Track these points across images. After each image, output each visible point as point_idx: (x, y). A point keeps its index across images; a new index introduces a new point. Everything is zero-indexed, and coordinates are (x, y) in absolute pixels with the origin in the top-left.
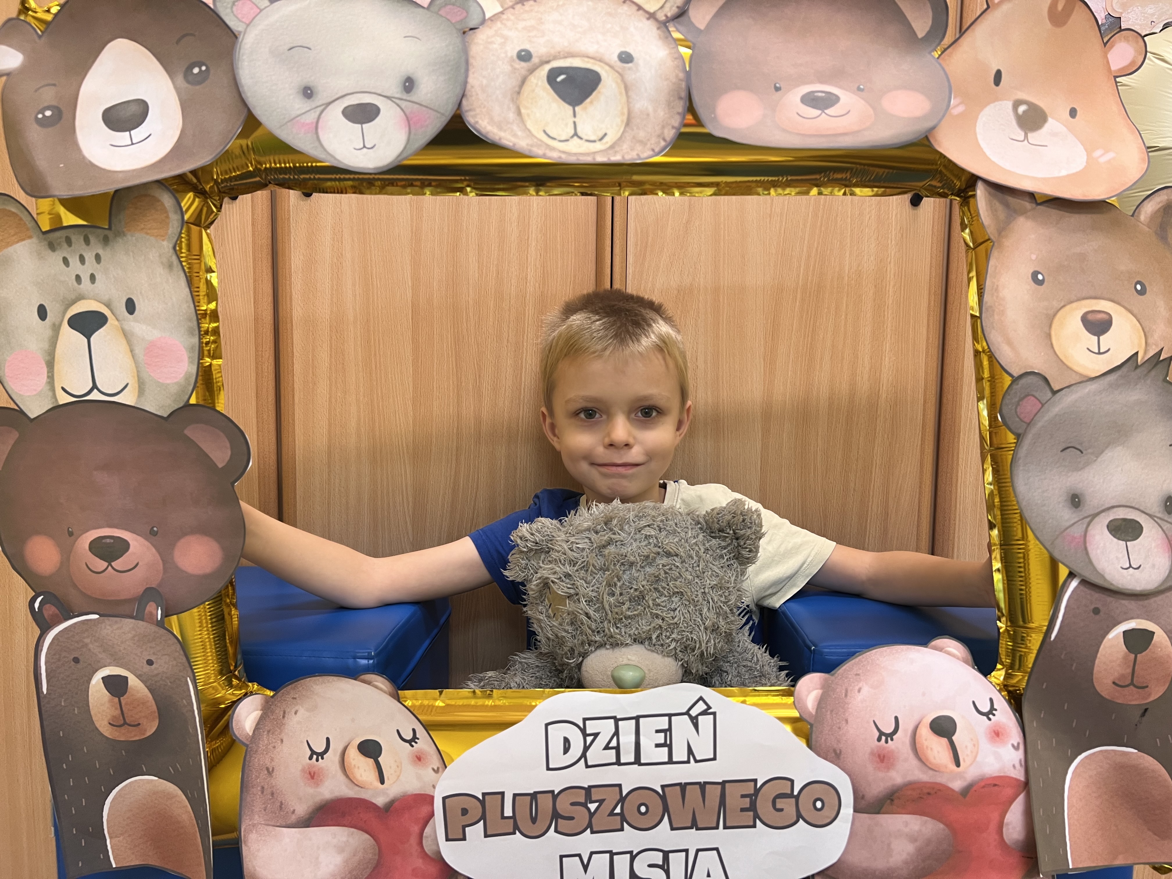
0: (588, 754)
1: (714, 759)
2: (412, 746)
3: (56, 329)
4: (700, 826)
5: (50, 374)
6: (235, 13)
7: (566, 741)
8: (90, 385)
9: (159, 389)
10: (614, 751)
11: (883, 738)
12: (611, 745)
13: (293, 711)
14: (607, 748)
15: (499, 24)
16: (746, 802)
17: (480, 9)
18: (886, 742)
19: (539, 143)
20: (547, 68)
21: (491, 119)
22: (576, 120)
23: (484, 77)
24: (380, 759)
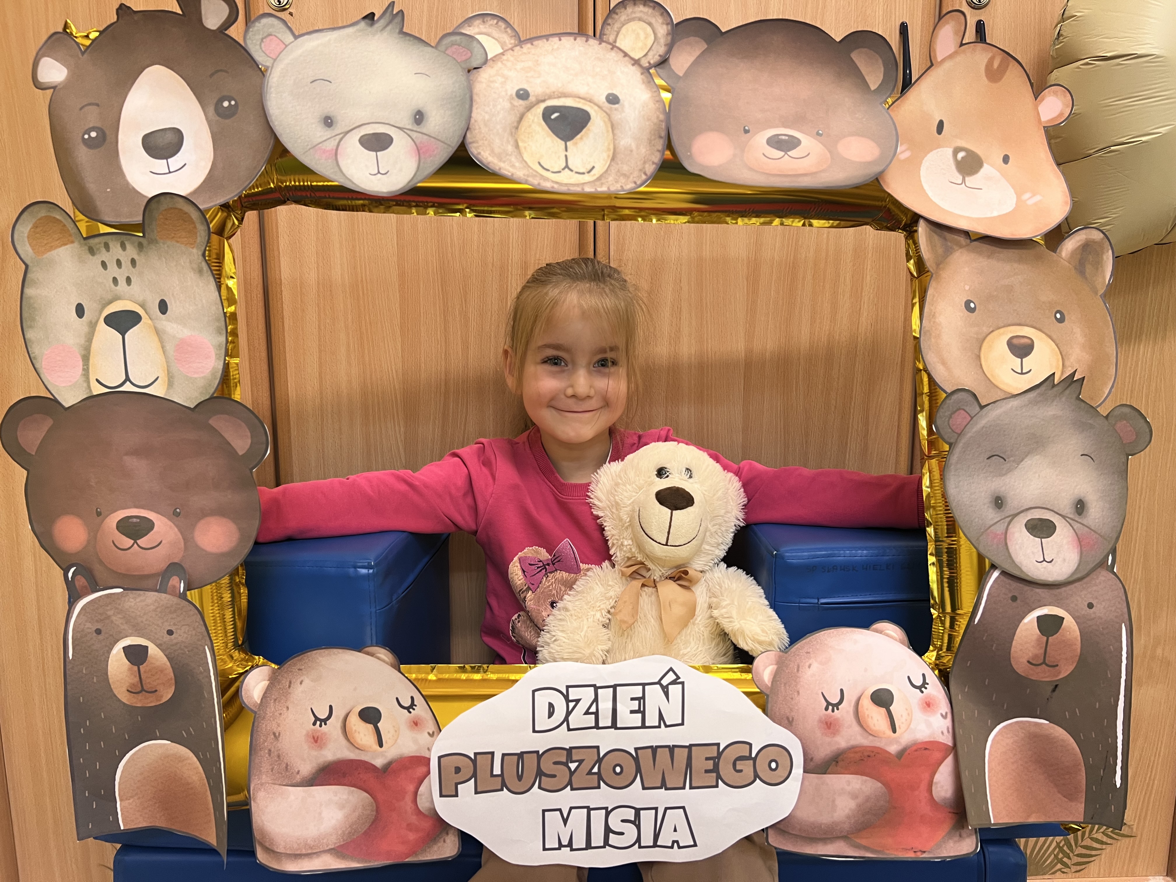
0: (570, 718)
1: (682, 724)
2: (410, 712)
3: (93, 326)
4: (668, 786)
5: (85, 367)
6: (263, 49)
7: (551, 705)
8: (124, 378)
9: (187, 382)
10: (593, 716)
11: (830, 707)
12: (590, 711)
13: (299, 681)
14: (587, 713)
15: (499, 64)
16: (710, 765)
17: (483, 50)
18: (833, 711)
19: (534, 173)
20: (543, 106)
21: (492, 151)
22: (568, 154)
23: (486, 112)
24: (379, 725)
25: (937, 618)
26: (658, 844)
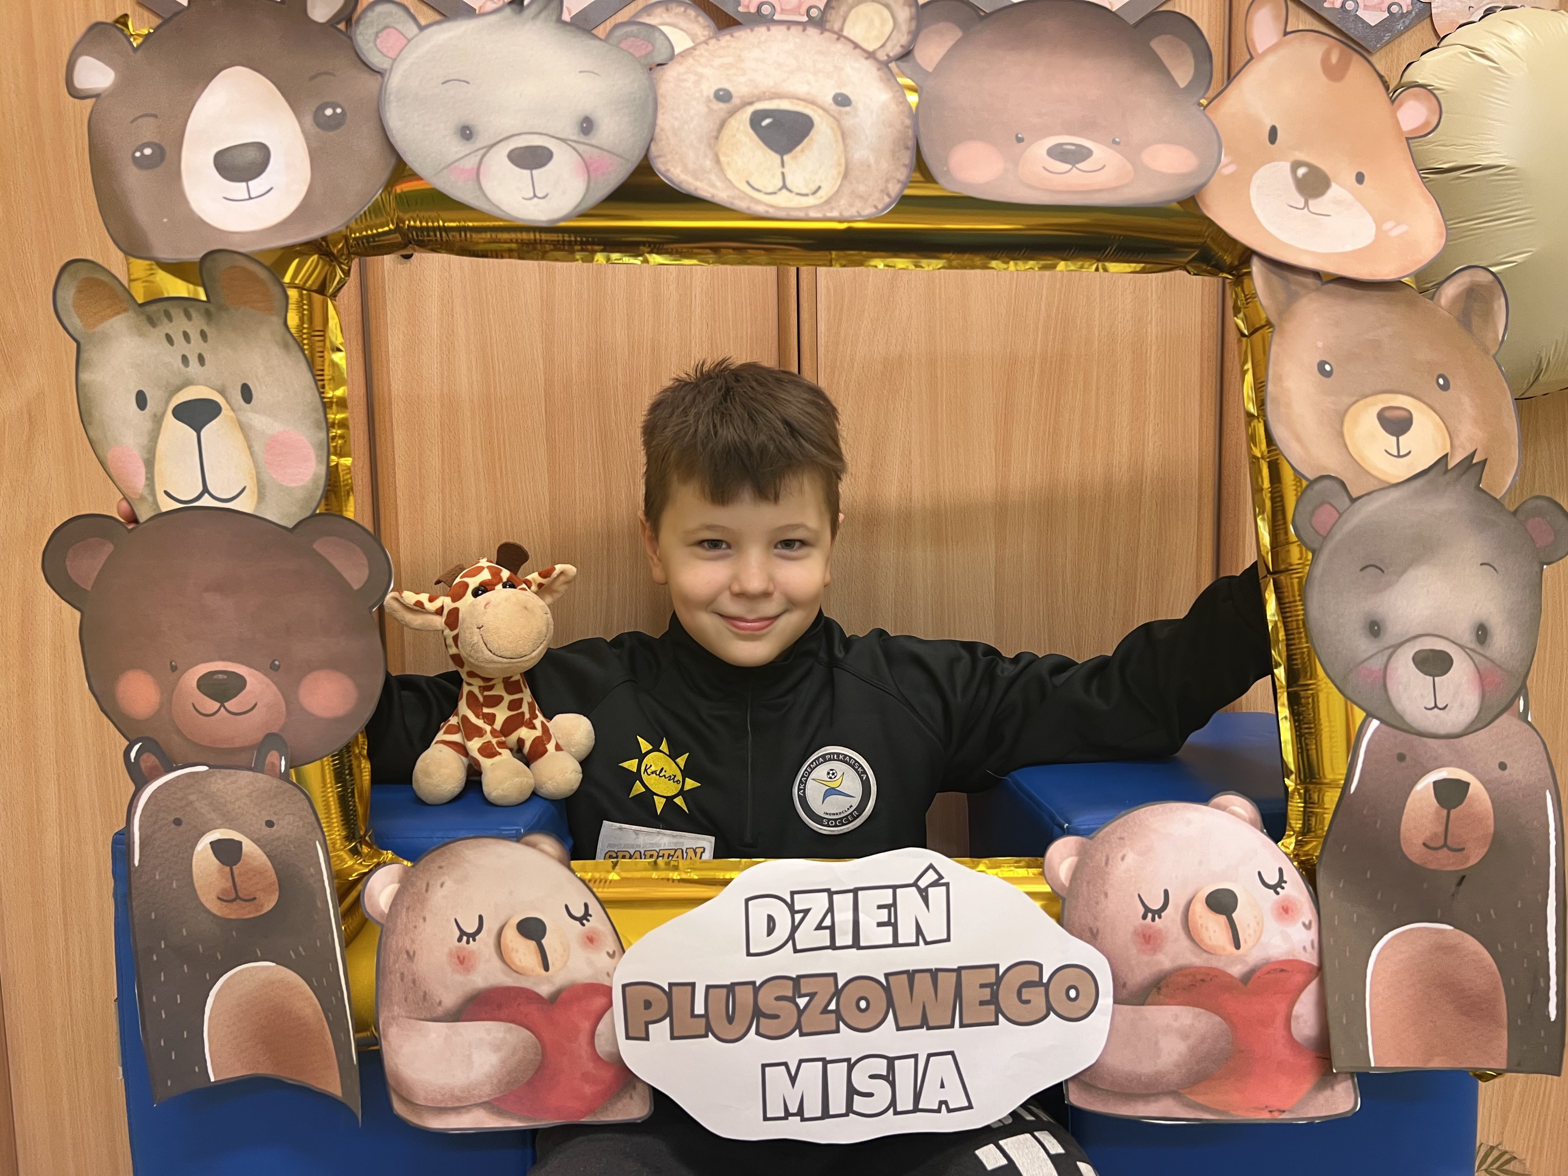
0: (797, 935)
1: (948, 939)
2: (583, 925)
3: (158, 420)
4: (931, 1024)
5: (149, 476)
6: (379, 46)
7: (771, 919)
8: (200, 489)
9: (282, 494)
10: (828, 931)
11: (1150, 915)
12: (824, 924)
13: (439, 883)
14: (819, 927)
15: (691, 60)
16: (986, 993)
17: (667, 43)
18: (1153, 920)
19: (742, 195)
20: (750, 110)
21: (685, 169)
22: (785, 170)
23: (676, 119)
24: (543, 941)
25: (1294, 791)
26: (920, 1106)
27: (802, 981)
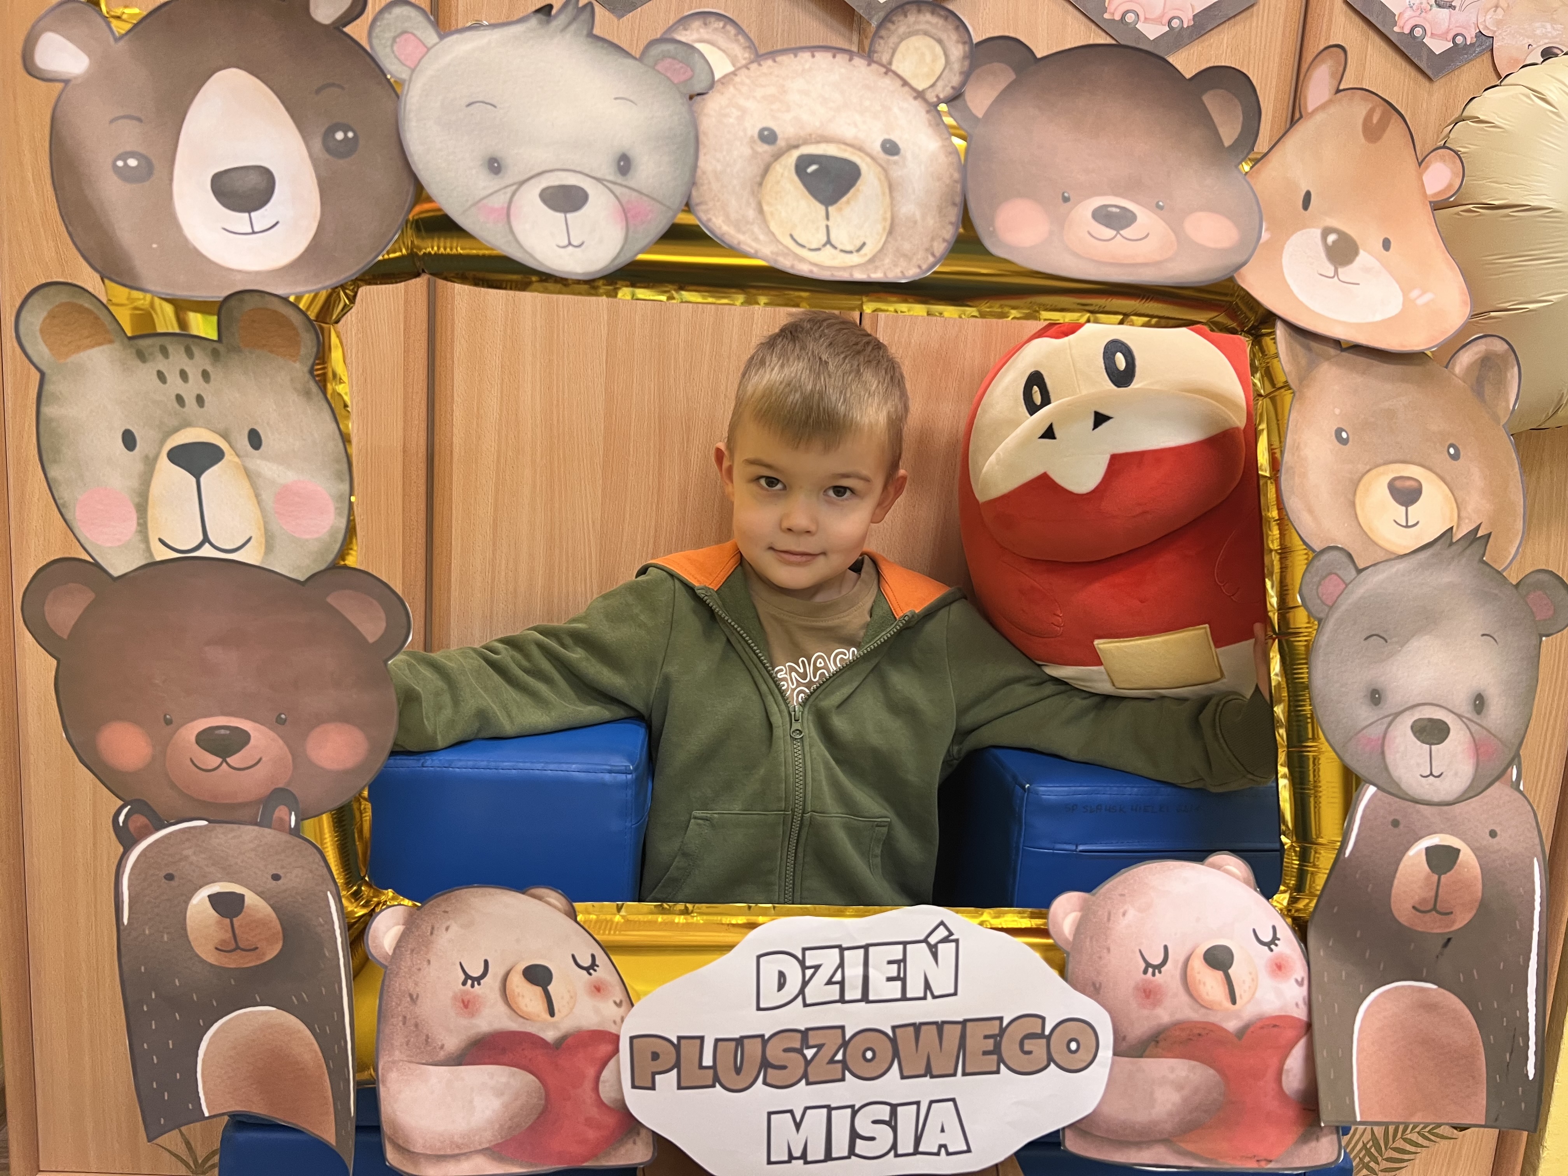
0: (807, 990)
1: (955, 994)
2: (590, 974)
3: (150, 463)
4: (935, 1073)
5: (140, 521)
6: (395, 54)
7: (782, 975)
8: (200, 538)
9: (294, 545)
10: (838, 986)
11: (1150, 970)
12: (834, 979)
13: (444, 927)
14: (830, 982)
15: (731, 89)
16: (990, 1044)
17: (708, 68)
18: (1154, 974)
19: (786, 251)
20: (795, 154)
21: (727, 217)
22: (829, 223)
23: (718, 161)
24: (549, 988)
25: (1290, 848)
26: (921, 1149)
27: (811, 1033)
